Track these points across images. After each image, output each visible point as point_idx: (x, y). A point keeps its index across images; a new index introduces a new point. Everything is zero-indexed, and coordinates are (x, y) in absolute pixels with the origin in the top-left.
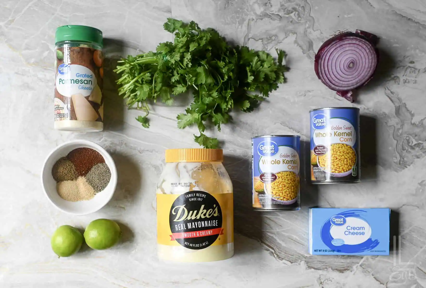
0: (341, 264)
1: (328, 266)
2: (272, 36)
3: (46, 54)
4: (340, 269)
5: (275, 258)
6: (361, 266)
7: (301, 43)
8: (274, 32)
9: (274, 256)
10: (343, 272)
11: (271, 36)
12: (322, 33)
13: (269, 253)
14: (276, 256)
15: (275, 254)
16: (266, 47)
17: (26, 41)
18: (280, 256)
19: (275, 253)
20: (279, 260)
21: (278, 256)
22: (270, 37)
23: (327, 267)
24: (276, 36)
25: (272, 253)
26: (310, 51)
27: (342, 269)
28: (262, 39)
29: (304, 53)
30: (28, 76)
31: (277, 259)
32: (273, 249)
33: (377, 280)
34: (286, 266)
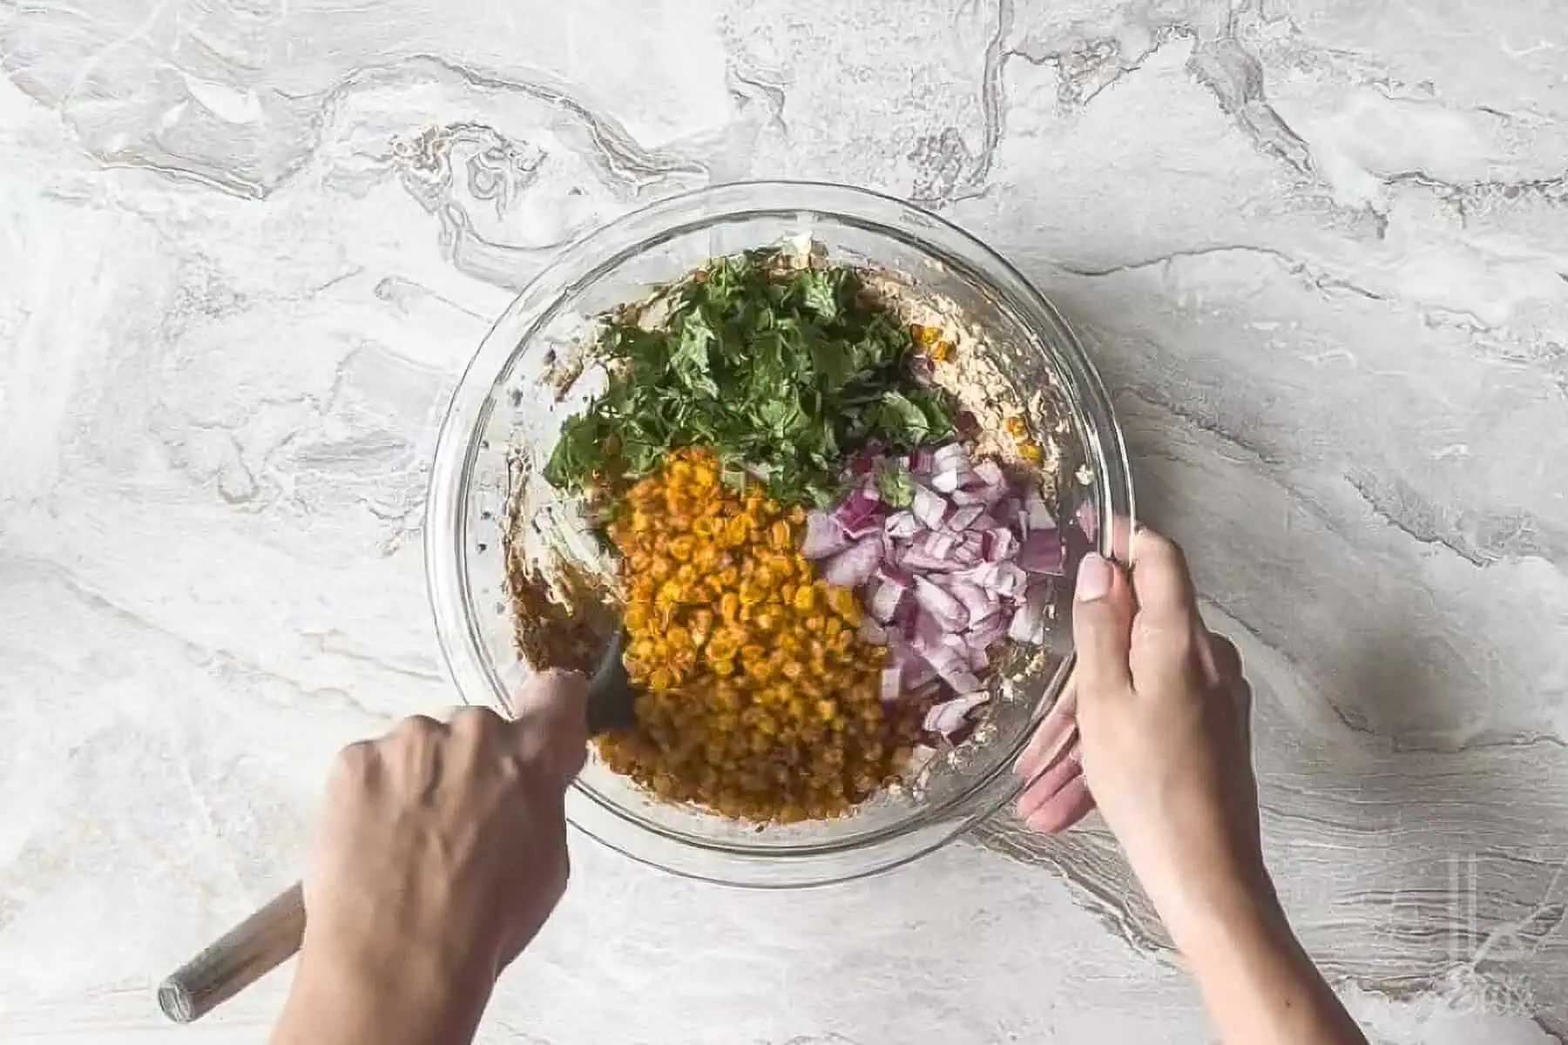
0: (1400, 963)
1: (1345, 973)
2: (1098, 46)
3: (173, 115)
4: (1392, 984)
5: (1127, 940)
6: (1478, 970)
7: (1214, 70)
8: (1107, 28)
9: (1124, 936)
10: (1406, 999)
11: (1093, 45)
12: (1295, 30)
13: (1104, 922)
14: (1129, 933)
15: (1125, 927)
16: (1077, 90)
17: (92, 63)
18: (1147, 934)
19: (1125, 921)
20: (1143, 952)
21: (1138, 932)
22: (1089, 48)
23: (1343, 977)
24: (1113, 42)
25: (1114, 919)
26: (1251, 103)
27: (1401, 984)
28: (1058, 56)
29: (1227, 112)
30: (98, 207)
31: (1135, 946)
32: (1118, 904)
33: (1548, 1031)
34: (1174, 973)
